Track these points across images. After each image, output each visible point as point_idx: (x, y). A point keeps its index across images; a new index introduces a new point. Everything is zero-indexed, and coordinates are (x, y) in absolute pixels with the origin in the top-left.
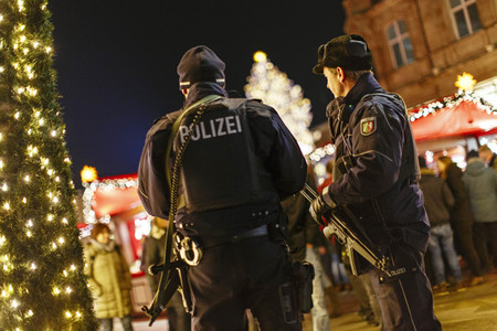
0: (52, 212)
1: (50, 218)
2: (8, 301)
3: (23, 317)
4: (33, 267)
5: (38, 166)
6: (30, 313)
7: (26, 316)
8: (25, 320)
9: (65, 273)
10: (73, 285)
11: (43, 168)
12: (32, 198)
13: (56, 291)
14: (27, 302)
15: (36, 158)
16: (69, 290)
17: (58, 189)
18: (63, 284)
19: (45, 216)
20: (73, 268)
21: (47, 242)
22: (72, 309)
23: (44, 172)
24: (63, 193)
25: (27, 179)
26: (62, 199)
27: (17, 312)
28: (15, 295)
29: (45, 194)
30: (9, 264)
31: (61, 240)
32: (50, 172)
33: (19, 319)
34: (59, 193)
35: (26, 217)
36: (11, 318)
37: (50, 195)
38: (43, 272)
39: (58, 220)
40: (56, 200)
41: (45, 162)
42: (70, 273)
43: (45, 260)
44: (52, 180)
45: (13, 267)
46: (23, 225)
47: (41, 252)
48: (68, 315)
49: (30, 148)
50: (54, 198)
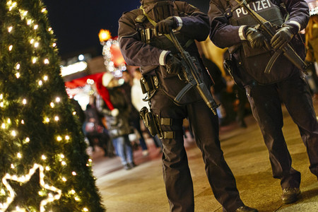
0: (36, 55)
1: (34, 60)
2: (7, 131)
3: (22, 143)
4: (24, 102)
5: (18, 17)
6: (27, 140)
7: (24, 143)
8: (24, 146)
9: (52, 105)
10: (60, 114)
11: (22, 18)
12: (18, 45)
13: (47, 120)
14: (23, 131)
15: (16, 10)
16: (57, 119)
17: (38, 35)
18: (51, 113)
19: (30, 59)
20: (58, 100)
21: (34, 80)
22: (62, 133)
23: (24, 22)
24: (42, 38)
25: (10, 29)
26: (42, 42)
27: (16, 140)
28: (13, 126)
29: (27, 41)
30: (4, 101)
31: (46, 78)
32: (30, 22)
33: (19, 145)
34: (39, 38)
35: (14, 61)
36: (12, 145)
37: (32, 41)
38: (34, 105)
39: (41, 61)
40: (36, 45)
41: (24, 13)
42: (56, 104)
43: (34, 95)
44: (32, 28)
45: (7, 103)
46: (13, 67)
47: (29, 89)
48: (59, 139)
49: (9, 3)
50: (35, 43)
